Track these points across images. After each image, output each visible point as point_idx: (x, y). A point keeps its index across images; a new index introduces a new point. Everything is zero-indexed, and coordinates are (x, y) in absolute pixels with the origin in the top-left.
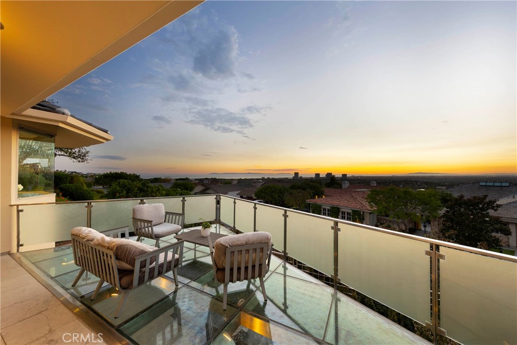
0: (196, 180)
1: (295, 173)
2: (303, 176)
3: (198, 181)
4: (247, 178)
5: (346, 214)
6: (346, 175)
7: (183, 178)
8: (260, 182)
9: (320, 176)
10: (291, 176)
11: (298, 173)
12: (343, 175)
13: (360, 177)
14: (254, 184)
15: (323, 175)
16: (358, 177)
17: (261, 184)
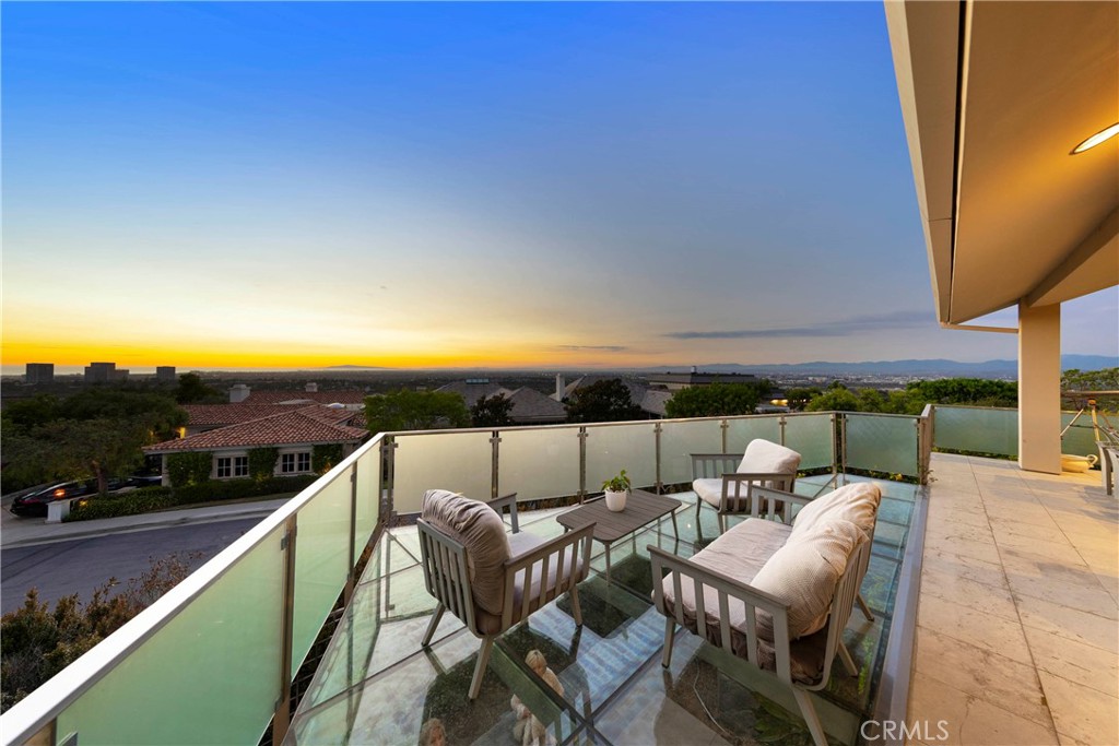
5: (296, 458)
9: (55, 373)
13: (217, 373)
16: (211, 374)
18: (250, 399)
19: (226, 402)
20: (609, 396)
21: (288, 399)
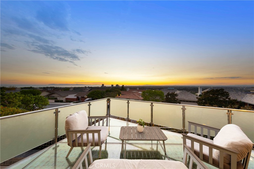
0: (40, 88)
1: (102, 84)
2: (106, 86)
3: (43, 89)
4: (76, 87)
6: (124, 85)
7: (28, 87)
8: (87, 89)
9: (114, 86)
10: (100, 86)
11: (103, 84)
12: (122, 85)
14: (84, 90)
15: (115, 85)
17: (88, 90)
18: (129, 90)
19: (126, 91)
20: (218, 95)
21: (134, 91)
